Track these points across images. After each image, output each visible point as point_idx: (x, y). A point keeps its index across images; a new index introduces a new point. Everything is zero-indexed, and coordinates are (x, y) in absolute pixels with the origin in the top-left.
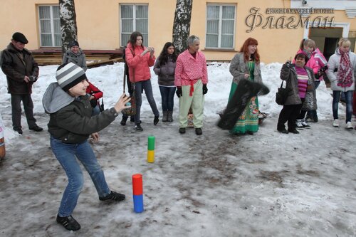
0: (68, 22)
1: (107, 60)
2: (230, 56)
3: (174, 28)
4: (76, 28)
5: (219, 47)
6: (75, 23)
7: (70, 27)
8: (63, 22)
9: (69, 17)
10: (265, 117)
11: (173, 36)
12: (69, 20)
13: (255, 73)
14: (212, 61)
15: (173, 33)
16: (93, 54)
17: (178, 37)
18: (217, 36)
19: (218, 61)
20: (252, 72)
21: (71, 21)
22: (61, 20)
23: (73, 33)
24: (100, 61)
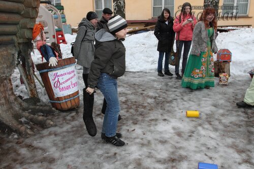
1: (142, 27)
16: (132, 23)
24: (137, 28)
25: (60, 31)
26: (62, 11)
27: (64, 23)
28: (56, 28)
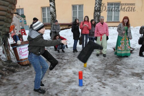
0: (53, 13)
1: (67, 27)
2: (117, 24)
3: (94, 13)
4: (56, 15)
5: (113, 20)
6: (56, 13)
7: (54, 15)
8: (51, 13)
10: (133, 50)
11: (94, 17)
12: (53, 12)
13: (128, 31)
14: (110, 27)
15: (94, 15)
16: (62, 25)
17: (96, 17)
18: (112, 16)
19: (112, 27)
20: (127, 31)
21: (54, 13)
22: (51, 12)
23: (55, 17)
24: (64, 27)
25: (23, 29)
26: (24, 18)
27: (25, 25)
28: (21, 27)
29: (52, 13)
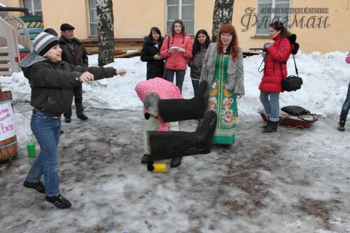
0: (103, 10)
4: (112, 16)
6: (112, 11)
7: (106, 16)
8: (99, 11)
9: (105, 5)
12: (105, 8)
17: (218, 24)
21: (107, 10)
22: (98, 8)
23: (109, 22)
29: (101, 10)
